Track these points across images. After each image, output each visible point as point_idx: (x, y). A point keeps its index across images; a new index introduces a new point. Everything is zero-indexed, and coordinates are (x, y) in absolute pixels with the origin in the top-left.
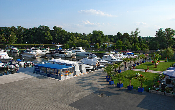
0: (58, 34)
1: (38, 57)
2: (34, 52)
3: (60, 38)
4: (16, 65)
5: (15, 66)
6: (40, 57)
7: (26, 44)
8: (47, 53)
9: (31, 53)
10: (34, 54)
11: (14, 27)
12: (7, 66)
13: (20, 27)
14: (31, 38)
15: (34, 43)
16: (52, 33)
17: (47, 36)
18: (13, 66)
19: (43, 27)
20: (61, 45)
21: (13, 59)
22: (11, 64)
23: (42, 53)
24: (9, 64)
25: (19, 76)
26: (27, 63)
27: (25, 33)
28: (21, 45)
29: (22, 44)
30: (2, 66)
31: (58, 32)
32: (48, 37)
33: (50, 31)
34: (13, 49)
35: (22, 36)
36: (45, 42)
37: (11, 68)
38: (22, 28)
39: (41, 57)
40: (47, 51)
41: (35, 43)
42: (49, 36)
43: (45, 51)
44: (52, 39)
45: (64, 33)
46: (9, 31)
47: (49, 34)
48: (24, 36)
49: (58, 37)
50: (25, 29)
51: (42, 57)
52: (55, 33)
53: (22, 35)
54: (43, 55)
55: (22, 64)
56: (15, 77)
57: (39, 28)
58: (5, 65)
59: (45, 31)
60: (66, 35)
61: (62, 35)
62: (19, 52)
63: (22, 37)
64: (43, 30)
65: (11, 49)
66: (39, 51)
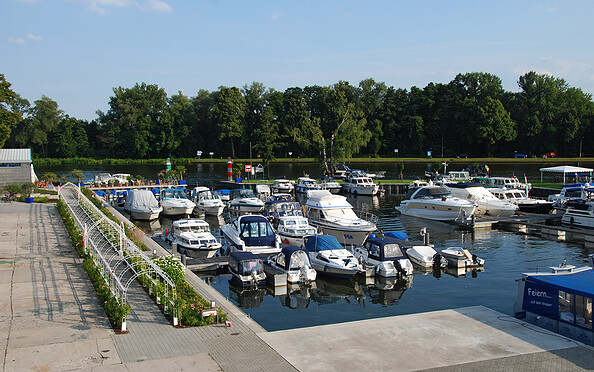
0: (544, 111)
1: (482, 224)
2: (460, 196)
3: (553, 128)
4: (403, 263)
5: (397, 266)
6: (489, 224)
7: (396, 155)
8: (523, 208)
9: (450, 201)
10: (462, 211)
11: (347, 83)
12: (364, 264)
13: (371, 82)
14: (415, 129)
15: (429, 154)
16: (512, 104)
17: (491, 121)
18: (388, 268)
19: (470, 79)
20: (575, 165)
21: (375, 228)
22: (381, 258)
23: (500, 204)
24: (370, 256)
25: (453, 332)
26: (447, 256)
27: (392, 109)
28: (373, 160)
29: (379, 159)
30: (347, 262)
31: (543, 101)
32: (495, 125)
33: (506, 98)
34: (354, 182)
35: (377, 121)
36: (480, 149)
37: (379, 276)
38: (380, 87)
39: (494, 226)
40: (518, 195)
41: (433, 156)
42: (498, 122)
43: (509, 195)
44: (511, 134)
45: (579, 104)
46: (328, 101)
47: (502, 113)
48: (385, 122)
49: (545, 124)
50: (391, 91)
51: (503, 225)
52: (531, 105)
53: (379, 118)
54: (503, 213)
55: (425, 259)
56: (434, 335)
57: (455, 86)
58: (355, 261)
59: (482, 99)
60: (585, 117)
61: (565, 115)
62: (378, 194)
63: (379, 128)
64: (472, 92)
65: (347, 181)
66: (483, 196)
